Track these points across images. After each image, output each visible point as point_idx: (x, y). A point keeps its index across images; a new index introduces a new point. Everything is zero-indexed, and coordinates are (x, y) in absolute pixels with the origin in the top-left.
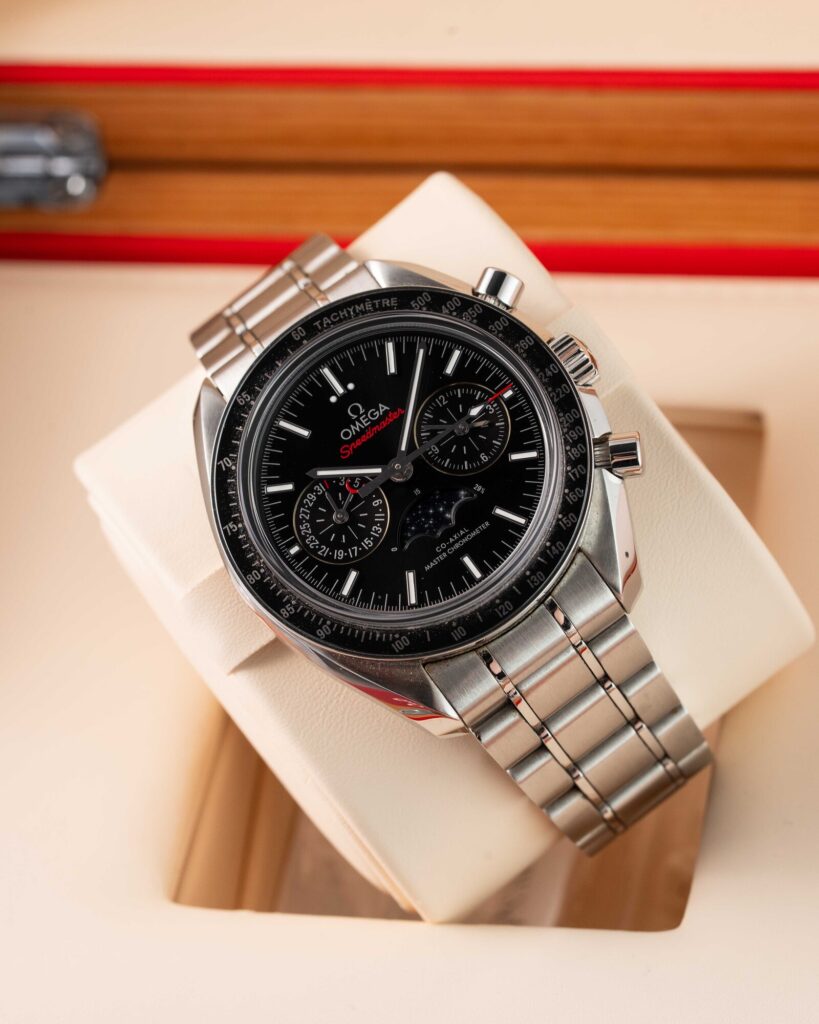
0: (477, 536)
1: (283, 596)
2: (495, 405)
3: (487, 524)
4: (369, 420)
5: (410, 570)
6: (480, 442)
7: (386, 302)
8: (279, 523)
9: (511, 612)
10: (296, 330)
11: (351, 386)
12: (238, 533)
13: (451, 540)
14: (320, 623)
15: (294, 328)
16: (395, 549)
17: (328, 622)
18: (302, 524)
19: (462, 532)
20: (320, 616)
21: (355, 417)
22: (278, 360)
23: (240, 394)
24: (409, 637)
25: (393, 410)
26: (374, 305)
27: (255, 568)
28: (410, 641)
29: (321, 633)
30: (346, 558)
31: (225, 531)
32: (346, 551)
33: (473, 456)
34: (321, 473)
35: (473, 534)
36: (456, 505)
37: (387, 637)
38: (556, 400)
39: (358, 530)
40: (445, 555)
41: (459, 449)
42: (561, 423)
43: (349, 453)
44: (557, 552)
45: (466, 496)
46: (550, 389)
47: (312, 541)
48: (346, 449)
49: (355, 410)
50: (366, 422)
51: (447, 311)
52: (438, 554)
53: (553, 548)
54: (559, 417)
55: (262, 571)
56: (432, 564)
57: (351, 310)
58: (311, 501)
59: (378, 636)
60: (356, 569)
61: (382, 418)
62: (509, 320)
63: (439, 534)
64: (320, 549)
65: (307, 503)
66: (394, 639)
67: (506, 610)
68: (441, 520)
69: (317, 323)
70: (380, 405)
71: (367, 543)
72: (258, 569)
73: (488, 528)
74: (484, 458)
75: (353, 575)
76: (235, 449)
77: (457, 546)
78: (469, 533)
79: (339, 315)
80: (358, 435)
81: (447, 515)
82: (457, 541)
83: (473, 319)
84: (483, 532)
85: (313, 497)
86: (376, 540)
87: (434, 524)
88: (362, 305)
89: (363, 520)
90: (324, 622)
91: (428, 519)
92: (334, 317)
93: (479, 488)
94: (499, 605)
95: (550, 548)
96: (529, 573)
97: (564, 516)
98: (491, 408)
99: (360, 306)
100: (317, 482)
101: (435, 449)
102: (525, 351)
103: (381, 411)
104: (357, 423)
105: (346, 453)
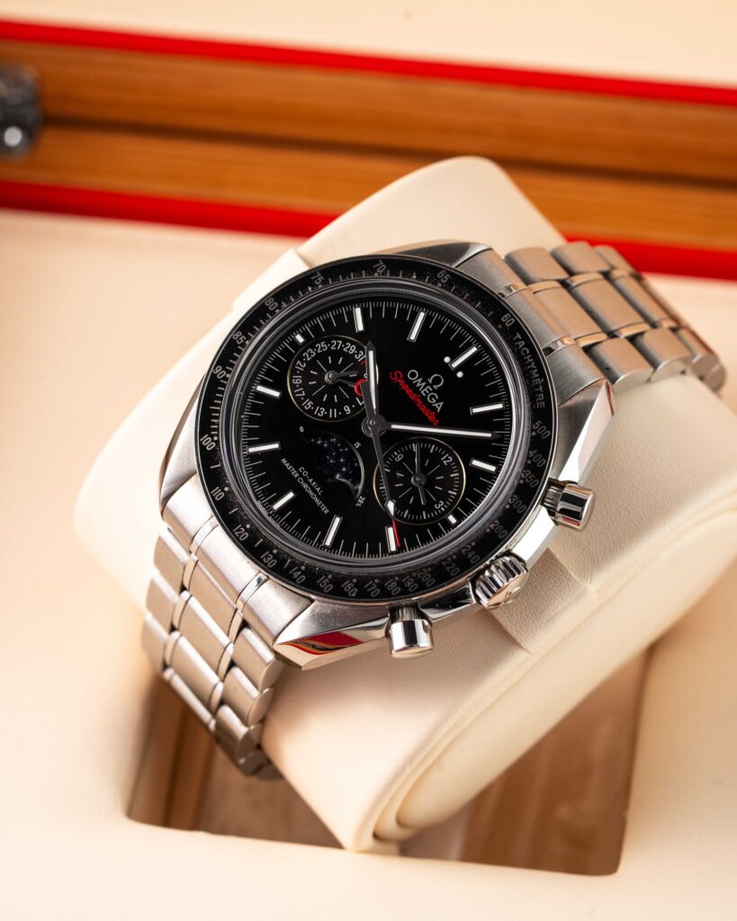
0: (315, 503)
1: (252, 332)
2: (443, 509)
3: (327, 511)
4: (427, 394)
5: (281, 445)
6: (407, 497)
7: (541, 397)
8: (327, 323)
9: (238, 538)
10: (512, 317)
11: (460, 374)
12: (314, 286)
13: (311, 480)
14: (228, 368)
16: (302, 429)
17: (228, 376)
18: (327, 344)
19: (318, 489)
20: (235, 367)
21: (430, 382)
22: (481, 303)
23: (448, 272)
24: (214, 450)
25: (437, 415)
26: (538, 386)
27: (280, 304)
28: (211, 450)
29: (218, 370)
30: (293, 387)
31: (315, 274)
32: (300, 386)
34: (371, 354)
35: (316, 500)
36: (348, 482)
37: (215, 430)
38: (443, 563)
39: (321, 395)
40: (296, 475)
41: (399, 480)
42: (421, 570)
43: (395, 379)
44: (295, 577)
45: (357, 490)
46: (454, 557)
47: (310, 354)
48: (399, 375)
49: (437, 381)
50: (425, 392)
51: (532, 455)
52: (297, 469)
53: (299, 573)
54: (426, 568)
55: (277, 310)
56: (287, 465)
57: (532, 366)
58: (349, 349)
59: (215, 421)
60: (282, 396)
61: (430, 406)
62: (523, 513)
63: (318, 469)
64: (302, 363)
65: (346, 346)
66: (212, 436)
67: (240, 535)
68: (333, 470)
69: (519, 336)
70: (441, 404)
71: (309, 404)
72: (279, 307)
73: (323, 513)
75: (275, 394)
76: (394, 273)
77: (305, 486)
78: (318, 496)
79: (527, 355)
80: (413, 386)
81: (338, 476)
82: (309, 485)
83: (524, 479)
84: (319, 508)
85: (353, 350)
86: (311, 412)
87: (330, 463)
88: (537, 375)
89: (330, 399)
90: (227, 372)
91: (334, 458)
92: (525, 352)
93: (361, 501)
94: (245, 527)
95: (299, 569)
96: (275, 551)
97: (330, 580)
98: (440, 506)
99: (537, 373)
100: (364, 353)
101: (399, 457)
102: (492, 531)
103: (436, 405)
104: (423, 384)
105: (394, 377)
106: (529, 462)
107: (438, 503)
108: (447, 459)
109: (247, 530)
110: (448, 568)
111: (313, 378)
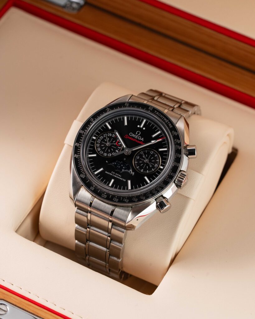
1: (80, 141)
2: (157, 166)
3: (125, 180)
4: (138, 138)
5: (103, 168)
6: (146, 167)
7: (170, 125)
8: (100, 130)
11: (144, 129)
12: (91, 122)
13: (116, 174)
15: (151, 107)
16: (107, 162)
17: (79, 156)
18: (102, 136)
19: (120, 176)
20: (80, 153)
22: (141, 107)
23: (128, 103)
24: (85, 177)
25: (143, 142)
26: (168, 122)
29: (76, 156)
30: (99, 152)
31: (90, 119)
32: (101, 150)
33: (141, 168)
34: (117, 133)
35: (121, 179)
36: (127, 170)
37: (82, 172)
38: (165, 180)
39: (108, 150)
40: (112, 174)
41: (141, 163)
42: (160, 184)
44: (125, 201)
45: (130, 172)
46: (168, 177)
47: (99, 141)
48: (127, 136)
49: (138, 133)
51: (175, 141)
52: (111, 173)
55: (84, 133)
56: (108, 173)
57: (164, 118)
59: (82, 169)
60: (97, 155)
61: (140, 140)
62: (181, 157)
63: (117, 170)
64: (98, 144)
65: (108, 135)
66: (83, 174)
67: (104, 197)
68: (121, 169)
69: (156, 111)
70: (143, 138)
71: (105, 154)
72: (85, 132)
73: (124, 181)
74: (142, 170)
75: (95, 155)
76: (112, 109)
77: (115, 176)
78: (120, 177)
80: (132, 137)
81: (123, 170)
82: (117, 175)
83: (177, 148)
84: (122, 181)
85: (111, 135)
86: (107, 156)
88: (166, 120)
89: (111, 150)
90: (79, 155)
91: (119, 166)
92: (160, 115)
93: (133, 173)
94: (104, 194)
95: (125, 199)
96: (116, 197)
97: (136, 198)
98: (156, 165)
100: (115, 134)
101: (138, 158)
102: (175, 166)
104: (135, 135)
106: (176, 143)
109: (105, 195)
110: (167, 180)
111: (103, 147)
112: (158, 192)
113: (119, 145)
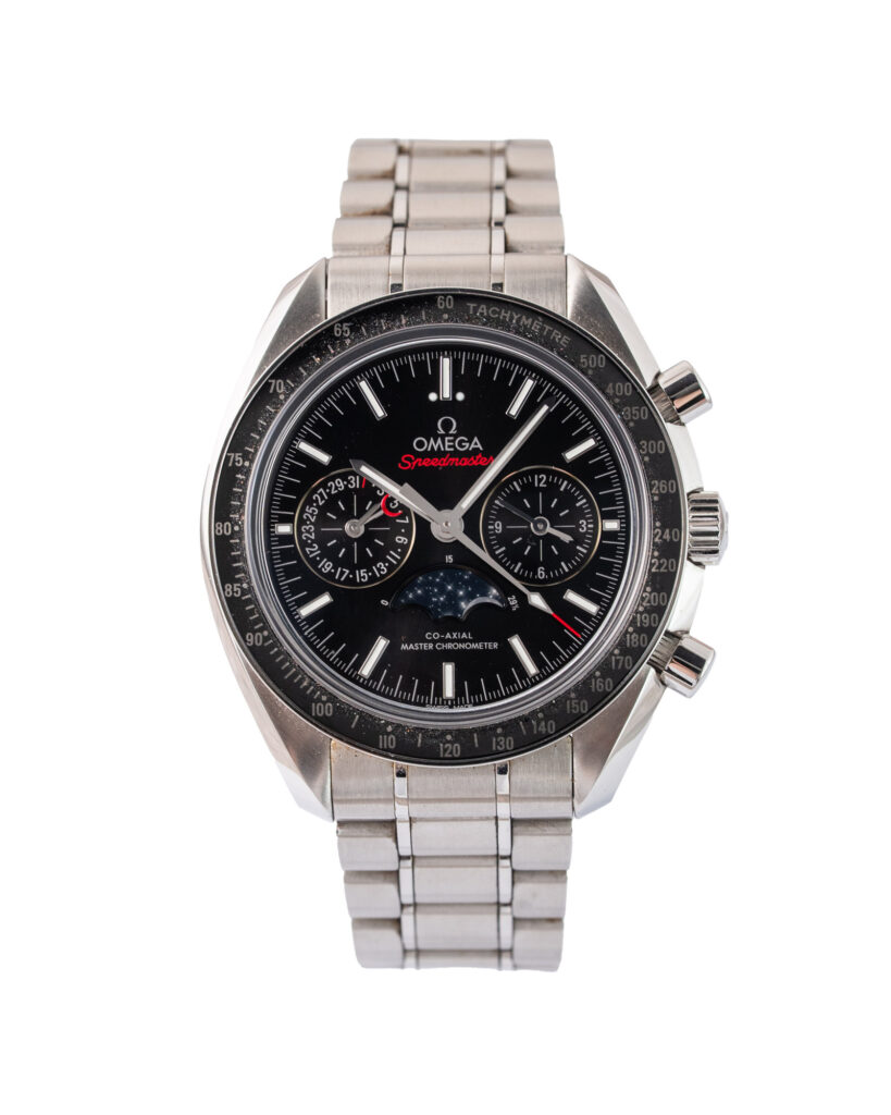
0: (477, 650)
1: (238, 570)
2: (590, 526)
3: (496, 645)
4: (454, 446)
5: (386, 637)
6: (548, 551)
7: (557, 335)
8: (288, 487)
9: (454, 758)
10: (445, 296)
11: (460, 396)
12: (240, 470)
13: (448, 636)
14: (256, 627)
15: (445, 292)
16: (384, 603)
17: (266, 633)
18: (311, 506)
19: (464, 635)
20: (262, 619)
22: (406, 315)
23: (341, 322)
24: (336, 708)
25: (484, 452)
26: (542, 329)
27: (230, 520)
28: (334, 713)
29: (250, 637)
30: (330, 575)
31: (228, 458)
32: (335, 568)
34: (365, 470)
35: (474, 646)
36: (479, 600)
37: (314, 692)
38: (653, 570)
39: (362, 553)
40: (431, 646)
41: (523, 545)
42: (643, 599)
43: (410, 466)
44: (544, 730)
45: (496, 598)
46: (656, 554)
47: (308, 532)
48: (411, 460)
49: (447, 425)
50: (449, 447)
51: (611, 391)
52: (424, 641)
53: (543, 724)
54: (645, 591)
55: (236, 528)
56: (412, 647)
57: (516, 317)
58: (336, 488)
59: (305, 684)
60: (332, 595)
61: (469, 454)
62: (666, 447)
64: (311, 546)
65: (330, 488)
66: (319, 700)
67: (451, 753)
68: (453, 604)
69: (472, 305)
70: (476, 439)
71: (362, 575)
72: (235, 523)
73: (494, 650)
74: (540, 573)
75: (325, 599)
77: (449, 646)
78: (471, 641)
79: (499, 313)
80: (432, 454)
81: (463, 604)
82: (453, 641)
83: (632, 420)
84: (485, 651)
85: (341, 485)
86: (373, 579)
87: (443, 603)
88: (530, 320)
89: (375, 548)
90: (261, 630)
91: (440, 594)
92: (495, 312)
93: (513, 601)
94: (447, 742)
95: (539, 721)
96: (499, 731)
97: (577, 698)
98: (584, 526)
99: (527, 319)
100: (355, 474)
101: (498, 527)
102: (660, 495)
103: (473, 446)
104: (439, 441)
105: (406, 465)
106: (617, 400)
107: (580, 526)
108: (540, 480)
109: (452, 742)
110: (662, 570)
111: (337, 548)
112: (650, 632)
113: (396, 510)
